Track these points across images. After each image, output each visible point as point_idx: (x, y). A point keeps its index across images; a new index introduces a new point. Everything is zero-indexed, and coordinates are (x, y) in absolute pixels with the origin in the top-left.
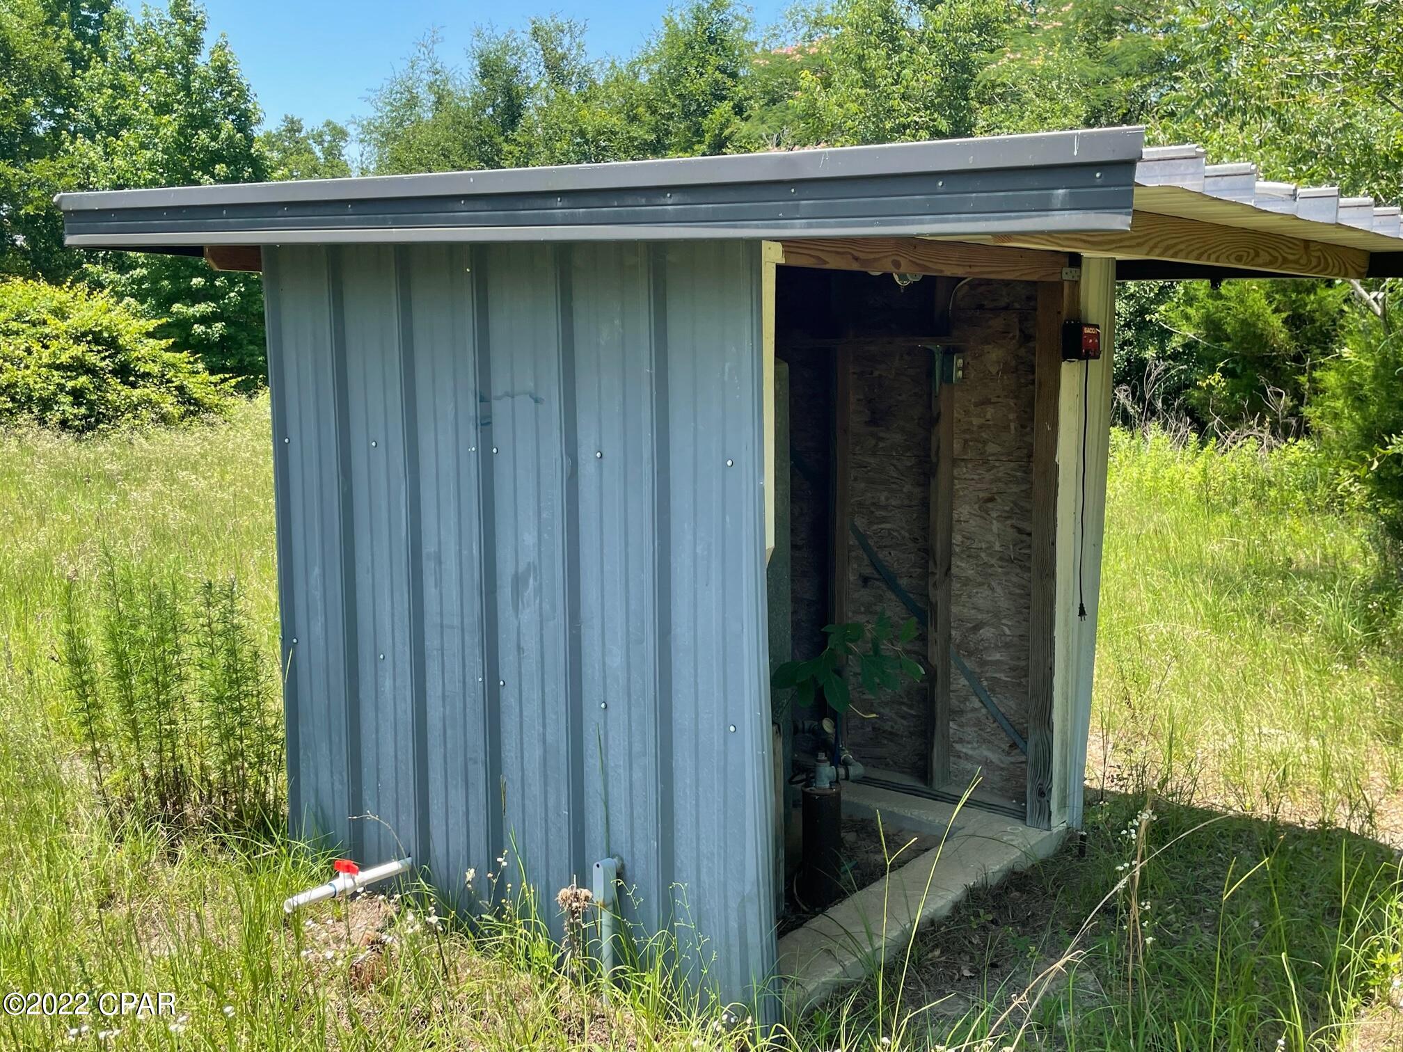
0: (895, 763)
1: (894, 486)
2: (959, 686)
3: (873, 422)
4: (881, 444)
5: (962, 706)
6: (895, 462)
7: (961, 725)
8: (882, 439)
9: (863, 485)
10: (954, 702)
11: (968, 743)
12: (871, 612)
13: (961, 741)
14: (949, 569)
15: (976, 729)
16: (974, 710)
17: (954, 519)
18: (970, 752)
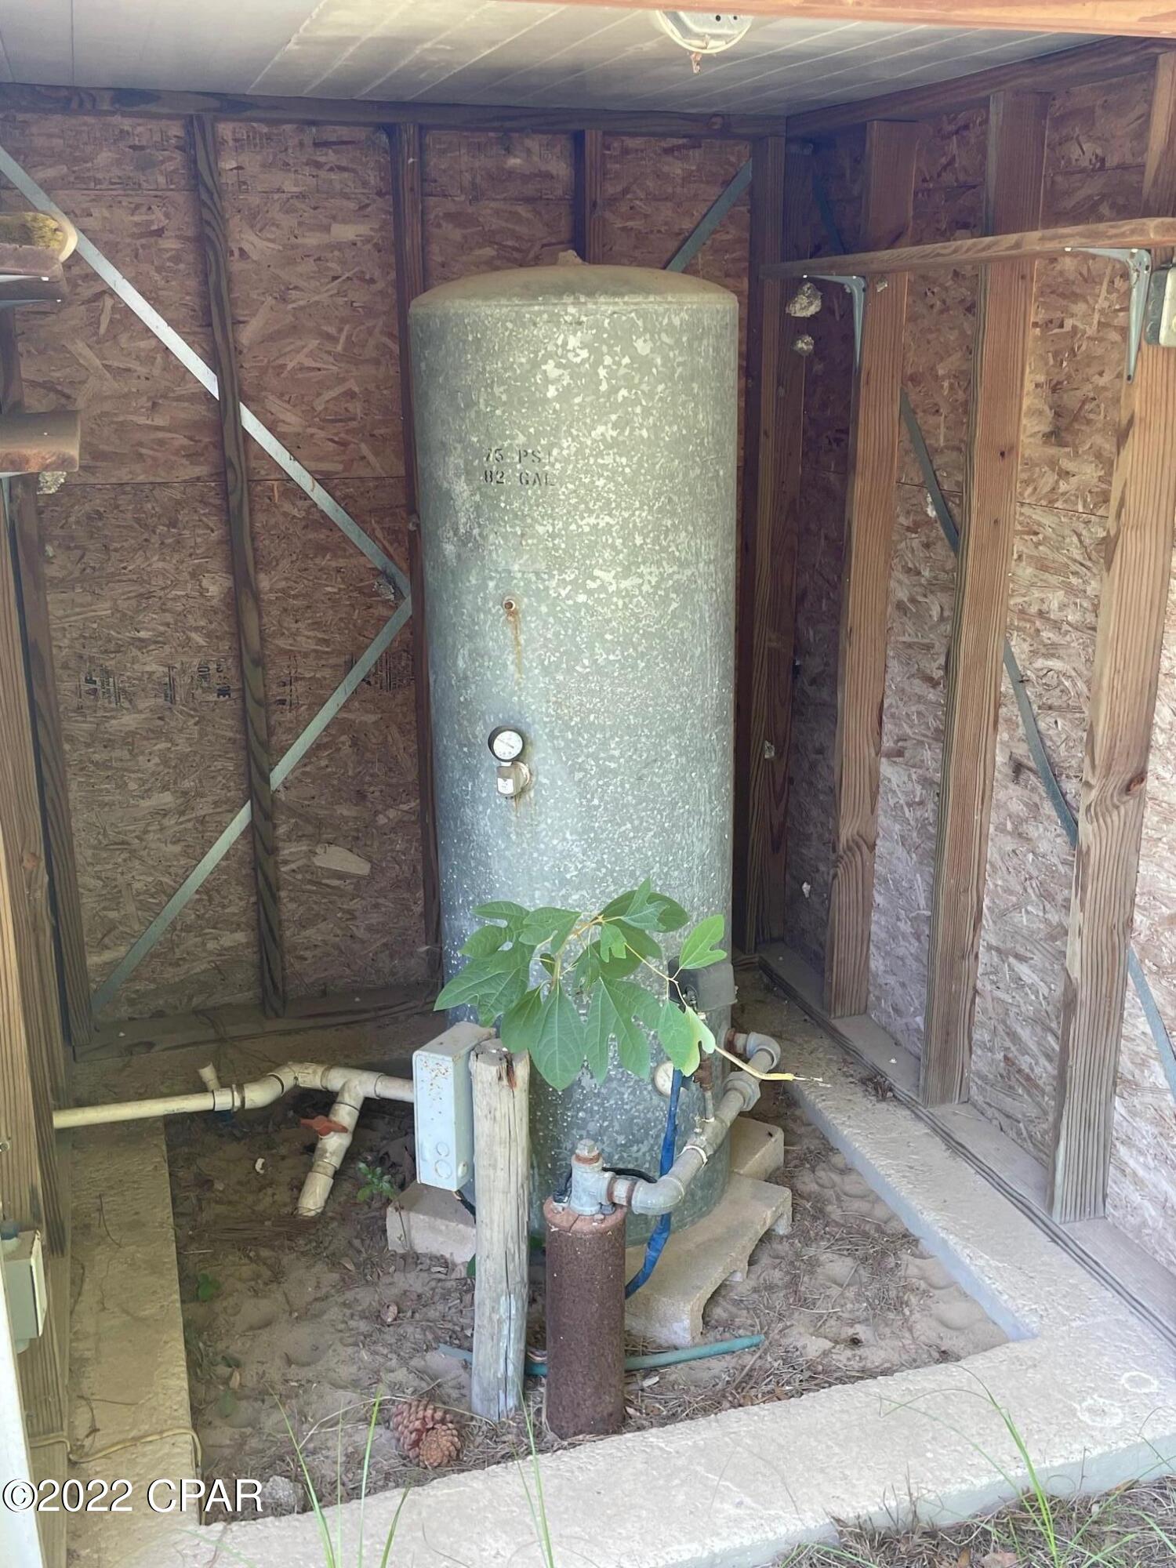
0: (1031, 1137)
1: (1074, 580)
2: (1137, 1032)
3: (1056, 436)
4: (1063, 486)
5: (1137, 1072)
6: (1081, 527)
7: (1133, 1113)
8: (1065, 474)
9: (1029, 570)
10: (1125, 1064)
11: (1140, 1152)
12: (1020, 835)
13: (1128, 1142)
14: (1140, 777)
15: (1156, 1131)
16: (1155, 1089)
17: (1163, 670)
18: (1141, 1172)
